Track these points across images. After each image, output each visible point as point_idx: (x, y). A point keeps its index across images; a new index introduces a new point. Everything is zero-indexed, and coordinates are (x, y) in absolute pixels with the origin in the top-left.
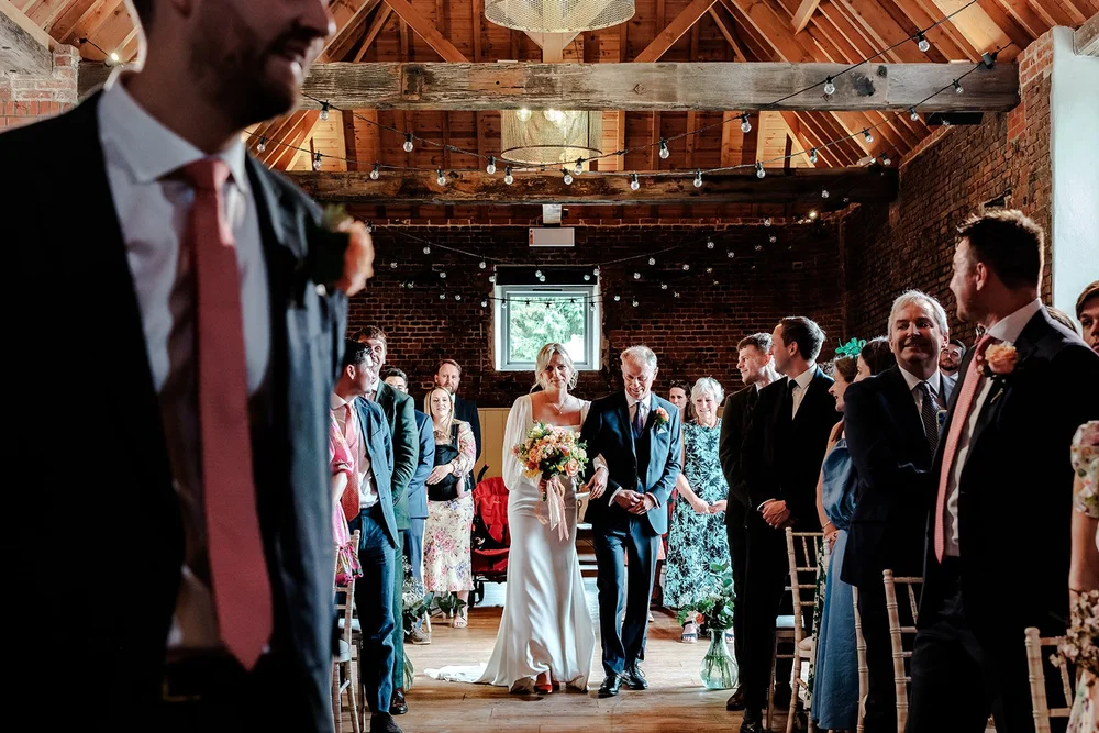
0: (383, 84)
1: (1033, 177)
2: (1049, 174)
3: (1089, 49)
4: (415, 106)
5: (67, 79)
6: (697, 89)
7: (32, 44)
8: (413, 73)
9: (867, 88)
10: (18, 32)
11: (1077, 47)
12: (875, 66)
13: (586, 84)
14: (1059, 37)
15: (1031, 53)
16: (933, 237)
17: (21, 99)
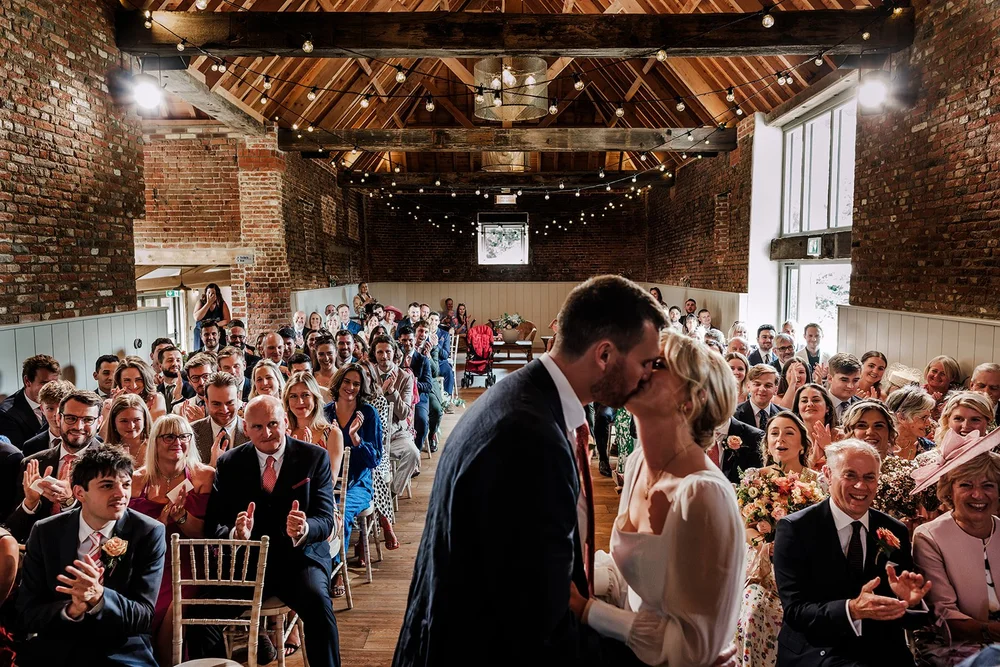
0: (424, 139)
1: (742, 186)
2: (750, 186)
3: (773, 123)
4: (439, 151)
5: (272, 138)
6: (579, 142)
7: (255, 123)
8: (440, 134)
9: (662, 141)
10: (248, 118)
11: (767, 122)
12: (666, 130)
13: (524, 139)
14: (758, 117)
15: (743, 125)
16: (692, 208)
17: (251, 148)
